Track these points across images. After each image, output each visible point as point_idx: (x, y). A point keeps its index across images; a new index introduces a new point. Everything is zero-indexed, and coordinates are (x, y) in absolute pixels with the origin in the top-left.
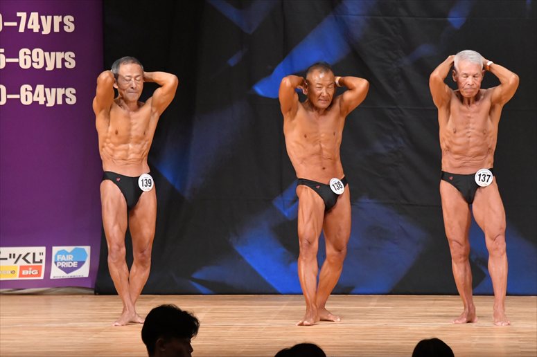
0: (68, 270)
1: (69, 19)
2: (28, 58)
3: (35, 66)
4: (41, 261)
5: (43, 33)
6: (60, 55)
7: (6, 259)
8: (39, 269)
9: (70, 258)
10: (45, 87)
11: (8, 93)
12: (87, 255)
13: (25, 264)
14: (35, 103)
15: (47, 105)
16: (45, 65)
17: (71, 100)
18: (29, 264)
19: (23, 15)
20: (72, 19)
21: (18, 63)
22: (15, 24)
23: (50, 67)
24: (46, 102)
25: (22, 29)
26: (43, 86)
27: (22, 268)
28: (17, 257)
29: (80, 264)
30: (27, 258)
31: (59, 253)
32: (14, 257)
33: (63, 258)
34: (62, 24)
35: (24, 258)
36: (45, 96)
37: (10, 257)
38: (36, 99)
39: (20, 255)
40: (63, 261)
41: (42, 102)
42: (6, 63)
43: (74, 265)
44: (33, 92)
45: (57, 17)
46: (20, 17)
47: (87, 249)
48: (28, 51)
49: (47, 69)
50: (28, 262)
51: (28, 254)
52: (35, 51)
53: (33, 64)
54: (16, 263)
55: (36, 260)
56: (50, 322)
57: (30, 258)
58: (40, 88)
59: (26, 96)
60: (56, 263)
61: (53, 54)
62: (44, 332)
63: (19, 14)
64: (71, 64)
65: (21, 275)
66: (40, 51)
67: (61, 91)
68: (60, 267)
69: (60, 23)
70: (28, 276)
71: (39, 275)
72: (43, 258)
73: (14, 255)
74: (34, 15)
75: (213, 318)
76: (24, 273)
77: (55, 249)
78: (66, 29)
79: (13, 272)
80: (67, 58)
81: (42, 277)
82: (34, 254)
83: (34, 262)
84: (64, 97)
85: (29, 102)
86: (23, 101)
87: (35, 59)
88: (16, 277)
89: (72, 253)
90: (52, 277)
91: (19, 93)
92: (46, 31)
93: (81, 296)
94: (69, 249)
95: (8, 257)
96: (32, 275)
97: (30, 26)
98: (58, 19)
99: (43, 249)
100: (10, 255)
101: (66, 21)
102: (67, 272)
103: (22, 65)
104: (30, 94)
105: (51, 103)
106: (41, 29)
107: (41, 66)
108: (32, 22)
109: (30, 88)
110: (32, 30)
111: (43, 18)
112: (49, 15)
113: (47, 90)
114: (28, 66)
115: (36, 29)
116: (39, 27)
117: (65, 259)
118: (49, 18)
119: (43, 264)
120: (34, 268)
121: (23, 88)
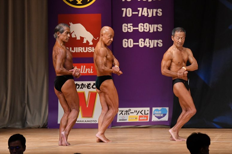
0: (159, 118)
1: (159, 10)
2: (142, 27)
3: (145, 30)
4: (148, 114)
5: (149, 16)
6: (156, 26)
7: (133, 113)
8: (147, 117)
9: (160, 112)
10: (149, 40)
11: (134, 42)
12: (167, 111)
13: (141, 115)
14: (145, 46)
15: (150, 47)
16: (150, 30)
17: (160, 45)
18: (143, 115)
19: (140, 9)
20: (161, 10)
21: (138, 29)
22: (137, 13)
23: (151, 31)
24: (150, 46)
25: (140, 15)
26: (148, 39)
27: (140, 117)
28: (137, 112)
29: (164, 115)
30: (142, 112)
31: (155, 110)
32: (136, 112)
33: (157, 112)
34: (157, 13)
35: (141, 112)
36: (149, 43)
37: (135, 112)
38: (145, 45)
39: (139, 111)
40: (157, 114)
41: (148, 46)
42: (133, 30)
43: (162, 115)
44: (144, 42)
45: (155, 9)
46: (139, 10)
47: (167, 109)
48: (142, 24)
49: (150, 32)
50: (142, 114)
51: (142, 110)
52: (145, 24)
53: (144, 30)
54: (137, 114)
55: (146, 113)
56: (151, 140)
57: (143, 112)
58: (147, 40)
59: (141, 43)
60: (154, 114)
61: (153, 25)
62: (149, 144)
63: (139, 9)
64: (160, 30)
65: (139, 120)
66: (147, 24)
67: (156, 41)
68: (156, 116)
69: (156, 12)
70: (142, 120)
71: (147, 120)
72: (149, 112)
73: (137, 111)
74: (145, 9)
75: (222, 139)
76: (141, 119)
77: (154, 109)
78: (158, 14)
79: (136, 118)
80: (159, 27)
81: (148, 121)
82: (145, 111)
83: (145, 114)
84: (157, 43)
85: (143, 46)
86: (140, 46)
87: (145, 28)
88: (137, 120)
89: (160, 110)
90: (152, 121)
91: (138, 42)
92: (150, 16)
93: (164, 129)
94: (159, 108)
95: (134, 112)
96: (144, 120)
97: (143, 14)
98: (155, 10)
99: (148, 109)
100: (135, 111)
101: (158, 11)
102: (159, 119)
103: (140, 31)
104: (143, 43)
105: (152, 46)
106: (148, 15)
107: (148, 30)
108: (144, 12)
109: (143, 40)
110: (144, 15)
111: (149, 10)
112: (151, 9)
113: (150, 41)
114: (142, 31)
115: (146, 15)
116: (147, 14)
117: (158, 113)
118: (151, 10)
119: (149, 115)
120: (145, 117)
121: (140, 40)
